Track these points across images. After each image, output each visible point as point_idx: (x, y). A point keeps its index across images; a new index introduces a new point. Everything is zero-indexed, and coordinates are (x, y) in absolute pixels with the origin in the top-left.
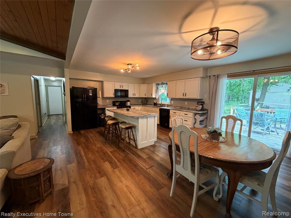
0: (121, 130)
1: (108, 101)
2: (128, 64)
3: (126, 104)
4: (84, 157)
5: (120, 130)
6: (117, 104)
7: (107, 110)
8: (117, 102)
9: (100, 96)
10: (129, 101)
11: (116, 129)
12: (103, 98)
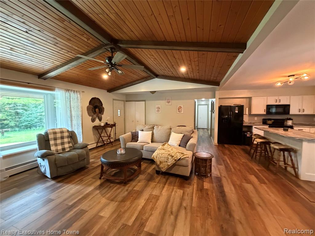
0: (273, 151)
1: (256, 118)
2: (289, 76)
3: (285, 123)
4: (230, 165)
5: (271, 151)
6: (270, 122)
7: (255, 128)
8: (270, 120)
9: (247, 113)
10: (290, 119)
11: (266, 150)
12: (250, 115)
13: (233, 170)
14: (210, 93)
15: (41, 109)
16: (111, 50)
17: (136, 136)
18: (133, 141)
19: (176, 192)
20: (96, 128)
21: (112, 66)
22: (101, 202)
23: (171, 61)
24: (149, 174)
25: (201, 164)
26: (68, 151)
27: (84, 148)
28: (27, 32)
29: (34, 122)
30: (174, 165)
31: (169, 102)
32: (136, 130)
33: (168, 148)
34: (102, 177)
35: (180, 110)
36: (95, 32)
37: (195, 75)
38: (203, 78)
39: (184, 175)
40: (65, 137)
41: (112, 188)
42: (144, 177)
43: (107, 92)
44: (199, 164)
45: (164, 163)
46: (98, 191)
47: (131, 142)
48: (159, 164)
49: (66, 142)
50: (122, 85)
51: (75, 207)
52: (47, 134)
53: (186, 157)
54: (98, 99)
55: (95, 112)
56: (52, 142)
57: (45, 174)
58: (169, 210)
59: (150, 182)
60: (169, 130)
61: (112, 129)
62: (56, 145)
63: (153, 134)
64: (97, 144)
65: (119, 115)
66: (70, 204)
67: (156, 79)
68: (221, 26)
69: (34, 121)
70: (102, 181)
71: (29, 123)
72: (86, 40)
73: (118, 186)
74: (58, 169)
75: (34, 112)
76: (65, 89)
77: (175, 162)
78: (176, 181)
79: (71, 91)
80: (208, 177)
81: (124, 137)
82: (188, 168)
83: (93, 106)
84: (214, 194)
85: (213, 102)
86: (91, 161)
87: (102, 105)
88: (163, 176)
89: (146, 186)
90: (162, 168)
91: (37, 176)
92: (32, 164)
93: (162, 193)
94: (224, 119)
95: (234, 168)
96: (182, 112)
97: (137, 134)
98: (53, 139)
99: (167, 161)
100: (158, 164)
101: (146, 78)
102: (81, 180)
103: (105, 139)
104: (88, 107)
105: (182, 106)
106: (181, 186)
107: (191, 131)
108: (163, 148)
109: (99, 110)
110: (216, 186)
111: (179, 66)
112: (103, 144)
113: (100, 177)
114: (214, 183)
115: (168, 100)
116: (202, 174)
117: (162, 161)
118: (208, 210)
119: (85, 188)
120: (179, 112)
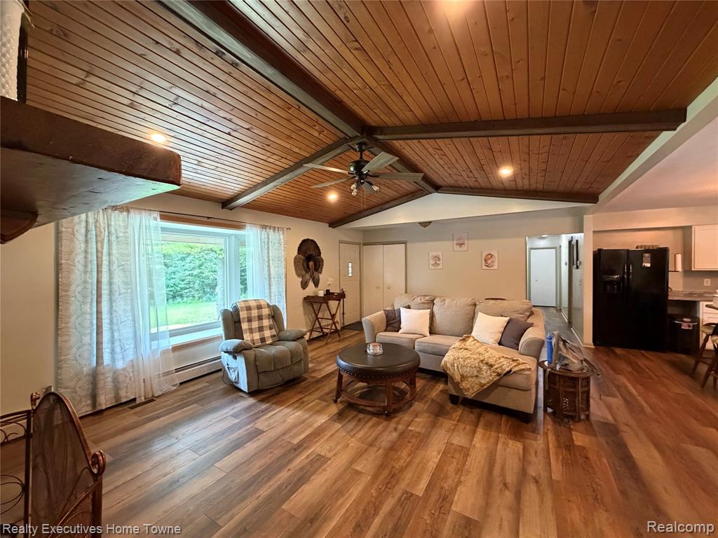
13: (648, 410)
14: (568, 221)
15: (190, 263)
16: (360, 147)
17: (395, 318)
18: (388, 328)
19: (505, 444)
20: (309, 301)
21: (361, 178)
22: (350, 445)
23: (481, 157)
24: (433, 400)
25: (561, 388)
26: (271, 344)
27: (298, 339)
28: (229, 134)
29: (179, 289)
30: (495, 385)
31: (461, 245)
32: (393, 305)
33: (478, 348)
34: (339, 400)
35: (489, 262)
36: (339, 119)
37: (533, 181)
38: (553, 187)
39: (521, 409)
40: (264, 317)
41: (362, 423)
42: (425, 408)
43: (330, 226)
44: (557, 387)
45: (470, 379)
46: (338, 426)
47: (385, 331)
48: (459, 380)
49: (266, 327)
50: (360, 212)
51: (306, 448)
52: (236, 310)
53: (523, 370)
54: (312, 241)
55: (307, 269)
56: (245, 326)
57: (235, 384)
58: (497, 480)
59: (441, 419)
60: (472, 308)
61: (339, 303)
62: (251, 331)
63: (432, 316)
64: (311, 334)
65: (350, 275)
66: (295, 441)
67: (436, 194)
68: (621, 83)
69: (179, 286)
70: (341, 406)
71: (171, 291)
72: (316, 134)
73: (375, 419)
74: (261, 376)
75: (180, 270)
76: (261, 225)
77: (498, 378)
78: (501, 421)
79: (270, 229)
80: (580, 420)
81: (372, 321)
82: (531, 394)
83: (304, 256)
84: (605, 460)
85: (577, 241)
86: (310, 365)
87: (320, 253)
88: (468, 409)
89: (434, 425)
90: (467, 390)
91: (222, 386)
92: (214, 363)
93: (473, 443)
94: (612, 282)
95: (651, 408)
96: (495, 267)
97: (397, 315)
98: (246, 320)
99: (477, 376)
100: (455, 381)
101: (412, 193)
102: (301, 401)
103: (324, 323)
104: (295, 259)
105: (495, 253)
106: (516, 434)
107: (526, 311)
108: (465, 347)
109: (315, 264)
110: (608, 443)
111: (497, 165)
112: (322, 334)
113: (334, 398)
114: (598, 434)
115: (458, 240)
116: (564, 413)
117: (465, 374)
118: (594, 491)
119: (310, 417)
120: (487, 268)
